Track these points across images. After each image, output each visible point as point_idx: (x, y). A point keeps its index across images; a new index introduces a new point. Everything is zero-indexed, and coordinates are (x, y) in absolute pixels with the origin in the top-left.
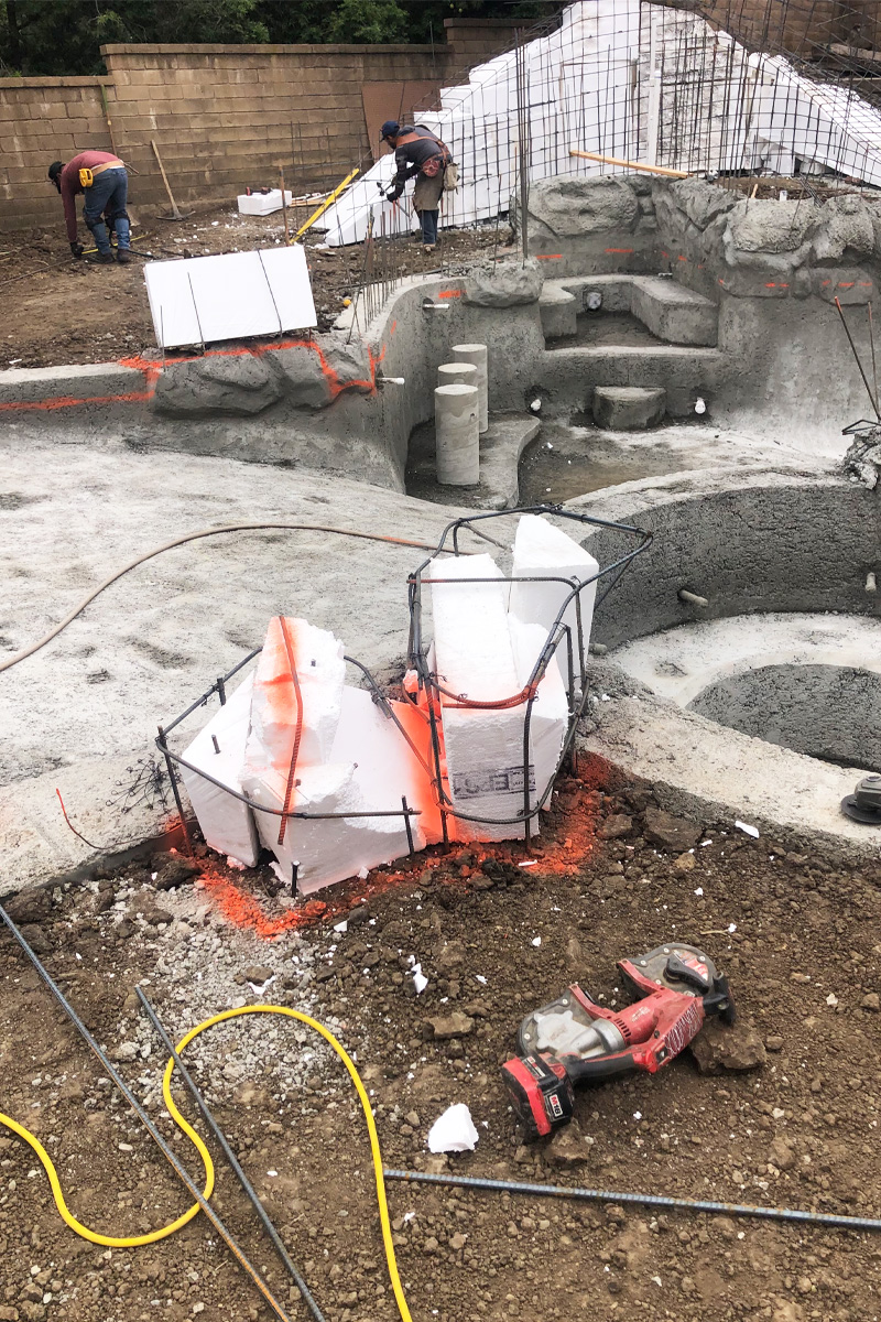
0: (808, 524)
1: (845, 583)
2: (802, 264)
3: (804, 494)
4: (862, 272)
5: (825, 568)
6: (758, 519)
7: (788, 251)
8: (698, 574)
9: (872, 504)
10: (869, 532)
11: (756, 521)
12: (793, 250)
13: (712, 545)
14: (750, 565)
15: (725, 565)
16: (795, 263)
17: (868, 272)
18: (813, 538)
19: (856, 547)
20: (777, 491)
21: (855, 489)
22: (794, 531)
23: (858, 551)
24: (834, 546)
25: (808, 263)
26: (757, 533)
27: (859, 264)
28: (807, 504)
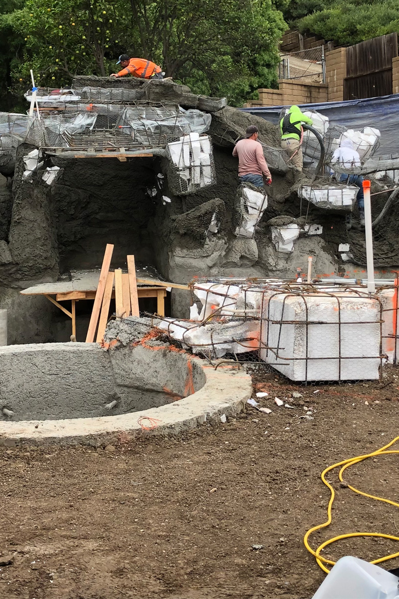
0: (76, 372)
1: (101, 407)
2: (214, 265)
3: (72, 355)
4: (255, 271)
5: (89, 398)
6: (47, 368)
7: (204, 257)
8: (13, 400)
9: (108, 360)
10: (109, 376)
11: (47, 370)
12: (207, 257)
13: (20, 382)
14: (46, 395)
15: (30, 395)
16: (210, 265)
17: (259, 271)
18: (80, 380)
19: (104, 385)
20: (57, 352)
21: (99, 352)
22: (69, 376)
23: (105, 387)
24: (92, 385)
25: (219, 265)
26: (48, 376)
27: (253, 266)
28: (74, 360)
